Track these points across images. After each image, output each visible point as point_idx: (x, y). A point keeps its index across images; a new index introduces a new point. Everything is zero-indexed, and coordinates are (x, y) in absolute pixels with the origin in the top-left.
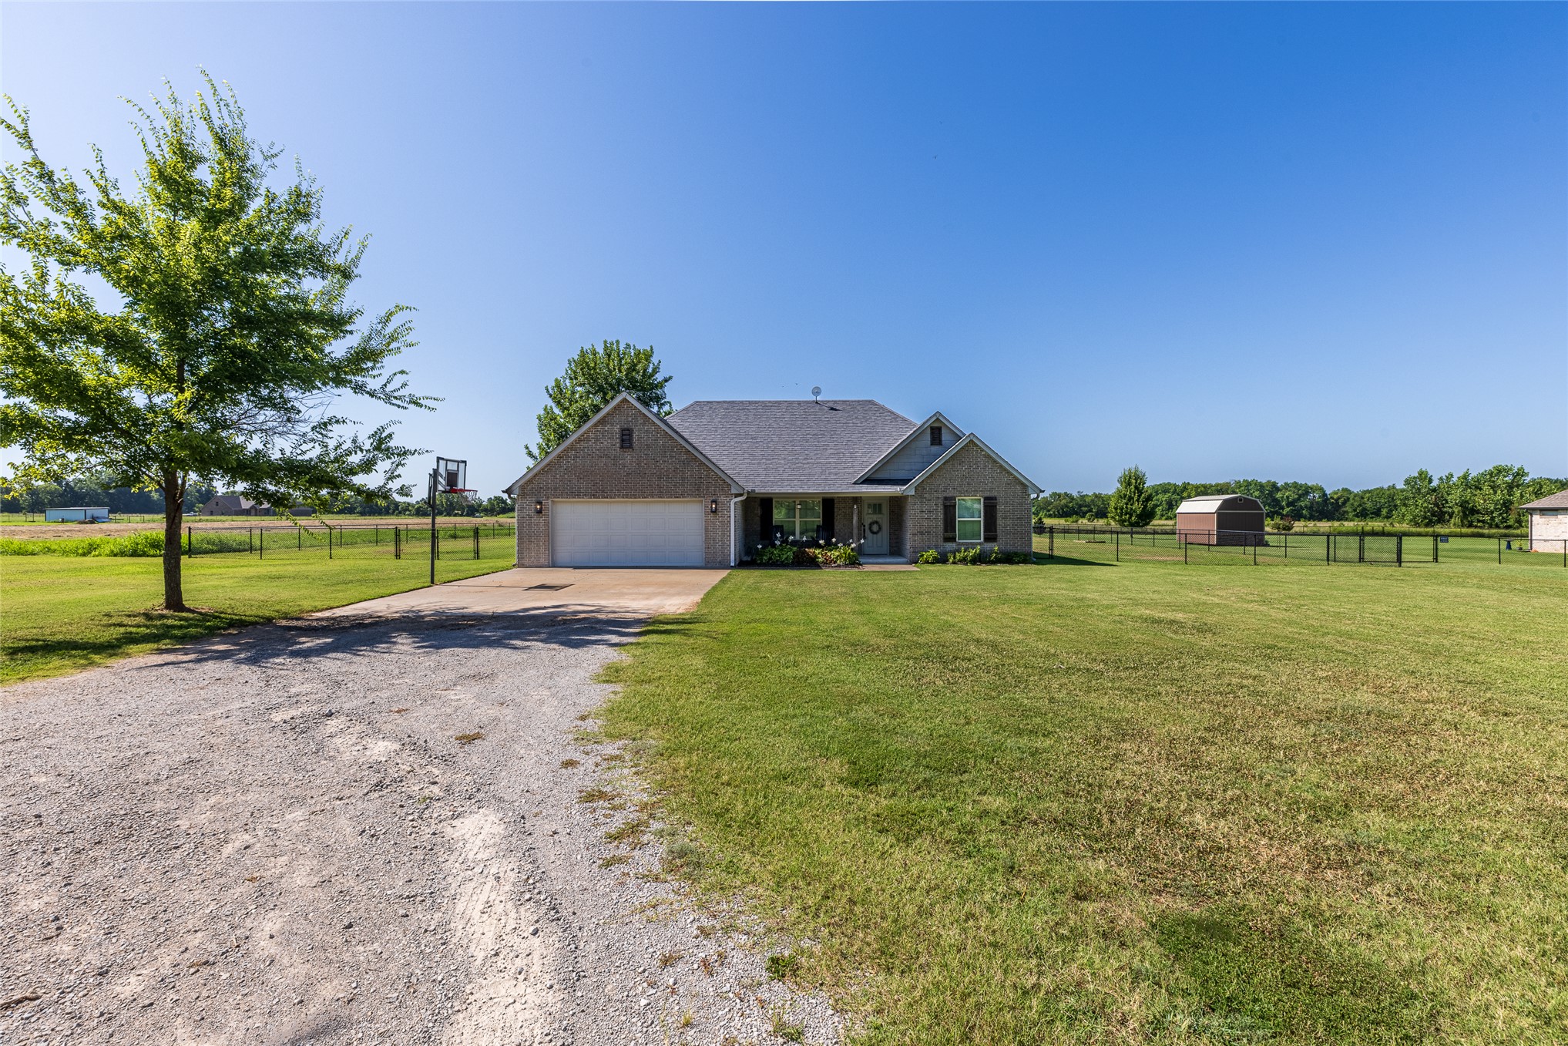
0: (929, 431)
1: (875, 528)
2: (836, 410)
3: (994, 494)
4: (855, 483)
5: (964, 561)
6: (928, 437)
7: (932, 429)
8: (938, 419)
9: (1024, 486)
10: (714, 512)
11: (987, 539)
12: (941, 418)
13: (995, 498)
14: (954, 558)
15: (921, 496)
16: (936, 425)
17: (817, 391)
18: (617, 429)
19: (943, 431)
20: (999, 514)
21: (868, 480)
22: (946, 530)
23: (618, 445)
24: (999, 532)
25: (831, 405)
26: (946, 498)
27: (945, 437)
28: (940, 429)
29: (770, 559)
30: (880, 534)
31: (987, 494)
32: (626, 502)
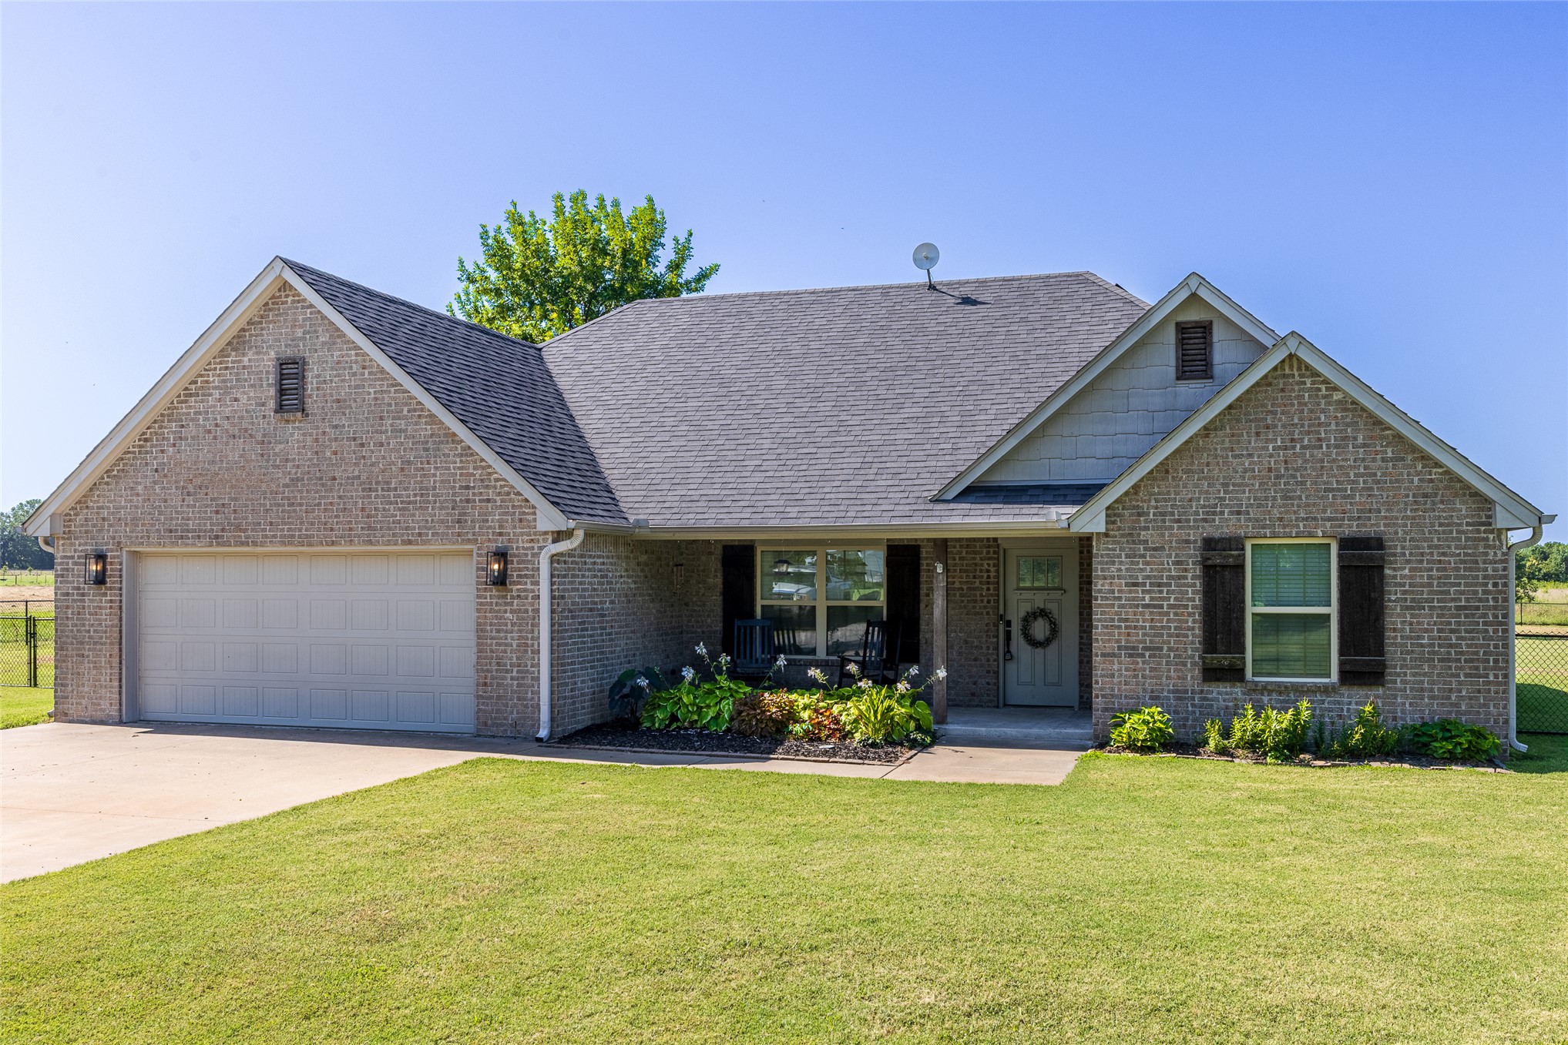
0: (1170, 336)
1: (1040, 629)
2: (974, 303)
3: (1373, 527)
4: (936, 500)
5: (1255, 746)
6: (1166, 355)
7: (1182, 329)
8: (1194, 296)
9: (1485, 503)
10: (501, 581)
11: (1351, 676)
12: (1203, 293)
13: (1378, 543)
14: (1226, 733)
15: (1132, 537)
16: (1193, 316)
17: (926, 256)
18: (268, 362)
19: (1218, 334)
20: (1393, 596)
21: (978, 492)
22: (1210, 644)
23: (272, 404)
24: (1394, 652)
25: (966, 291)
26: (1209, 544)
27: (1223, 352)
28: (1205, 328)
29: (674, 718)
30: (1053, 647)
31: (1351, 529)
32: (296, 555)
